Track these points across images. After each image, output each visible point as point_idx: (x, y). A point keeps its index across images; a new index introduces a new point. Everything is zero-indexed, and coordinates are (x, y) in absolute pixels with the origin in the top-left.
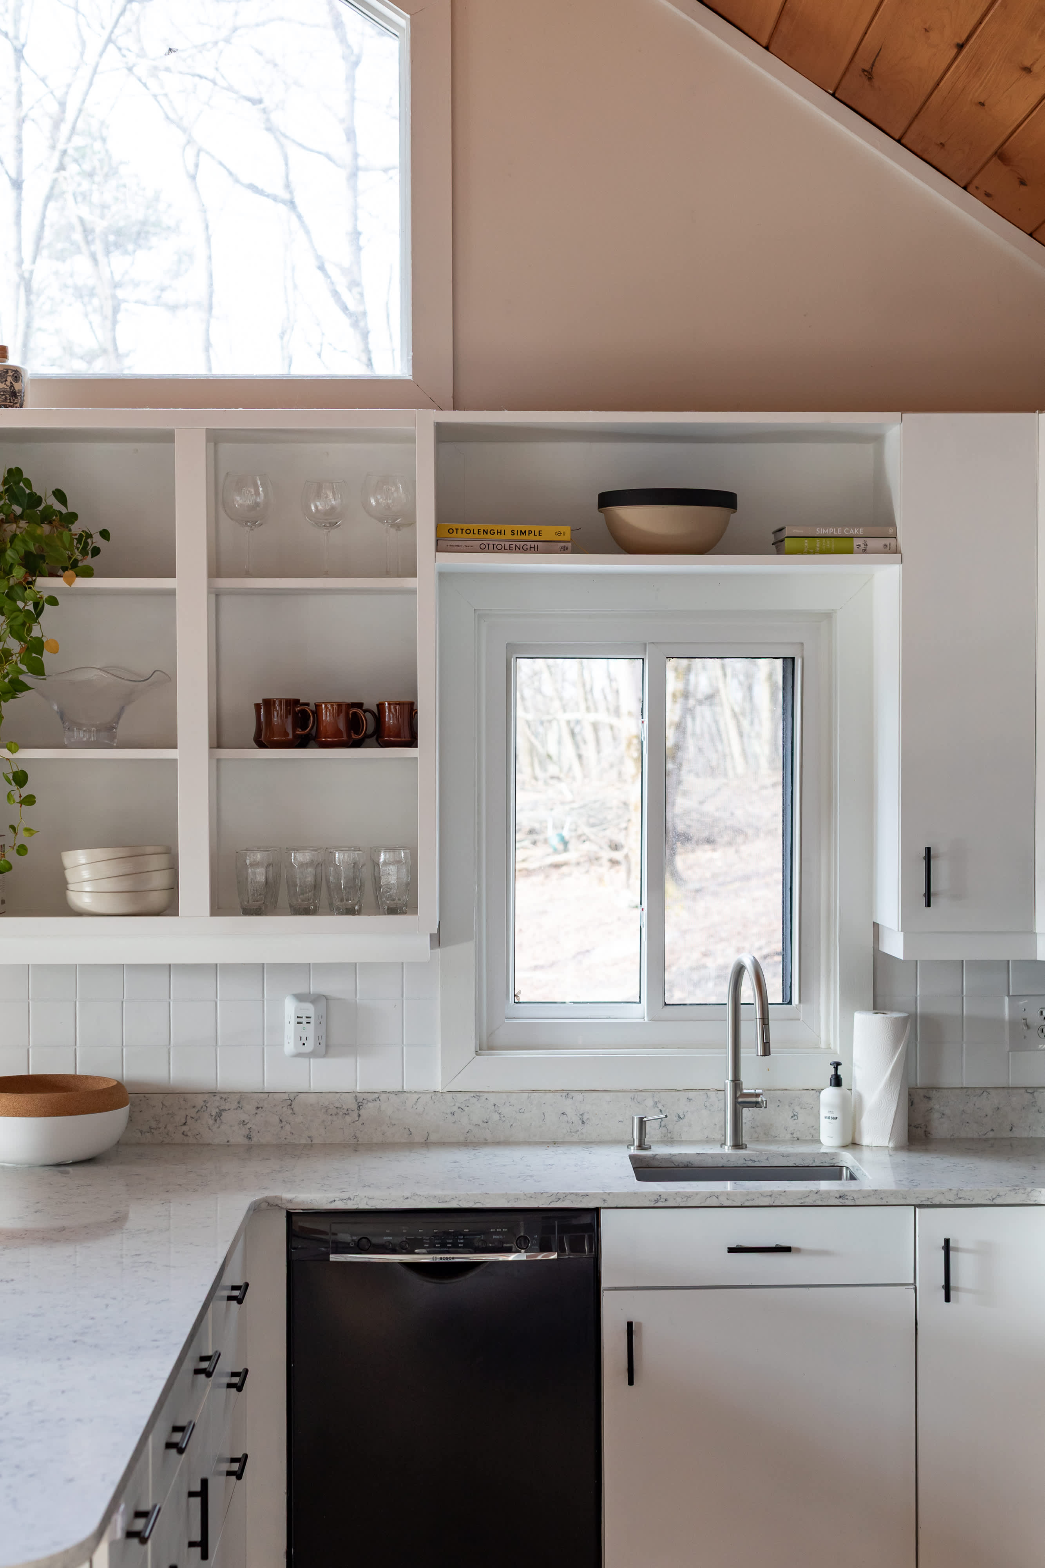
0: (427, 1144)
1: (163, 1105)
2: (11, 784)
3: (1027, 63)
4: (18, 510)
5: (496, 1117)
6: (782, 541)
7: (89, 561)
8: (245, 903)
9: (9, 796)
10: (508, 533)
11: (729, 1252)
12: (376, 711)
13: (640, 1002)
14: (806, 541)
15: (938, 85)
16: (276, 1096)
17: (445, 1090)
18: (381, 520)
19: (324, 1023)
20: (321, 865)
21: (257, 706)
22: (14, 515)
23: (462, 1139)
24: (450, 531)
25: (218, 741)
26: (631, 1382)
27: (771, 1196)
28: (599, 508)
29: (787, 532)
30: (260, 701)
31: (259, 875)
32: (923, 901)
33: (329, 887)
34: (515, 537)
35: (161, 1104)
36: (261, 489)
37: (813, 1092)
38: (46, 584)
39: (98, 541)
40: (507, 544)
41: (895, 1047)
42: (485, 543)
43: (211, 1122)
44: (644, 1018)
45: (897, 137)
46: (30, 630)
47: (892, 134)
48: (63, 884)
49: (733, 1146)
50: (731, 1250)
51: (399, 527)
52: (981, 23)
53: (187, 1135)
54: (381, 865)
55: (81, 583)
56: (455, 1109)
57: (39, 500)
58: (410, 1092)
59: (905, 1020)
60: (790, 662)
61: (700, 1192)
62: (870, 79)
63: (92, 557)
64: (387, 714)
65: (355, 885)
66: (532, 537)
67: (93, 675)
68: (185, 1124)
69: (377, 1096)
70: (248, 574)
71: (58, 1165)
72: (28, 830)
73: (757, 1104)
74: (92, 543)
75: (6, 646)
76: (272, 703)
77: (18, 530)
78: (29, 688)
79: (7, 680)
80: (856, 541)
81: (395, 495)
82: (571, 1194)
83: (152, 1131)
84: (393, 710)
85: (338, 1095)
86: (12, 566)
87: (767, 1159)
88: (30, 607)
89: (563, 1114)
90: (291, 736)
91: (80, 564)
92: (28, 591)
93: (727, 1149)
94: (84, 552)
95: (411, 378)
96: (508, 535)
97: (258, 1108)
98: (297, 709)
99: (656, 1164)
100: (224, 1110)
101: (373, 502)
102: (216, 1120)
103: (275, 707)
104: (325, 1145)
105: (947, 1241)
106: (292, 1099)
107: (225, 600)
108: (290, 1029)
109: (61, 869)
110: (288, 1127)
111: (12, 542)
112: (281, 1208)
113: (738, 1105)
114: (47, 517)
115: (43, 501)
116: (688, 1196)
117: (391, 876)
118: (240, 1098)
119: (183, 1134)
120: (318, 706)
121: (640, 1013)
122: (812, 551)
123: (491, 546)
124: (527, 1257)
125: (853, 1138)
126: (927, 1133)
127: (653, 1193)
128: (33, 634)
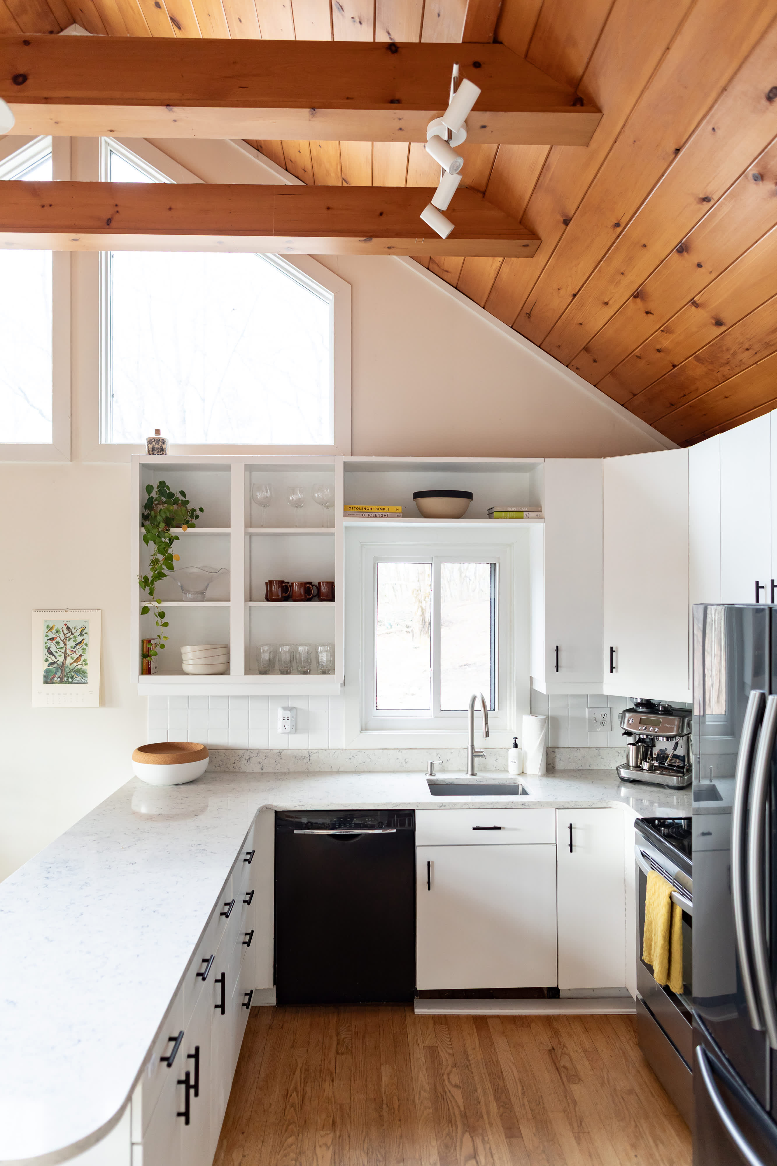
0: (339, 772)
1: (225, 755)
2: (157, 617)
3: (606, 300)
4: (164, 499)
5: (369, 760)
6: (493, 513)
7: (194, 521)
8: (260, 668)
9: (157, 623)
10: (375, 509)
11: (473, 829)
12: (318, 585)
13: (430, 709)
14: (503, 513)
15: (561, 317)
16: (274, 751)
17: (347, 748)
18: (320, 504)
19: (295, 719)
20: (294, 653)
21: (266, 583)
22: (162, 501)
23: (353, 770)
24: (350, 508)
25: (250, 598)
26: (429, 889)
27: (492, 804)
28: (413, 499)
29: (495, 509)
30: (267, 582)
31: (266, 657)
32: (555, 669)
33: (296, 661)
34: (378, 511)
35: (224, 755)
36: (268, 490)
37: (505, 749)
38: (174, 531)
39: (198, 512)
40: (374, 514)
41: (542, 731)
42: (365, 513)
43: (246, 762)
44: (431, 716)
45: (538, 345)
46: (167, 550)
47: (536, 343)
48: (181, 661)
49: (471, 774)
50: (474, 829)
51: (328, 507)
52: (586, 282)
53: (235, 768)
54: (319, 652)
55: (190, 530)
56: (351, 757)
57: (174, 495)
58: (332, 749)
59: (545, 719)
60: (493, 565)
61: (460, 802)
62: (529, 317)
63: (196, 519)
64: (322, 587)
65: (308, 661)
66: (385, 511)
67: (195, 570)
68: (234, 763)
69: (318, 750)
70: (262, 527)
71: (177, 785)
72: (165, 637)
73: (481, 756)
74: (196, 513)
75: (157, 558)
76: (272, 582)
77: (163, 507)
78: (167, 576)
79: (156, 572)
80: (525, 513)
81: (326, 493)
82: (402, 803)
83: (221, 766)
84: (324, 586)
85: (300, 751)
86: (159, 523)
87: (486, 781)
88: (168, 541)
89: (397, 759)
90: (280, 597)
91: (190, 522)
92: (166, 533)
93: (469, 776)
94: (192, 516)
95: (334, 445)
96: (375, 510)
97: (266, 756)
98: (283, 585)
99: (438, 783)
100: (251, 757)
101: (316, 495)
102: (248, 762)
103: (273, 584)
104: (295, 772)
105: (571, 825)
106: (281, 752)
107: (253, 538)
108: (280, 723)
109: (180, 655)
110: (279, 765)
111: (159, 512)
112: (272, 810)
113: (473, 757)
114: (176, 502)
115: (175, 495)
116: (455, 804)
117: (324, 657)
118: (258, 752)
119: (234, 767)
120: (292, 584)
121: (429, 714)
122: (506, 517)
123: (367, 515)
124: (383, 831)
125: (523, 770)
126: (554, 768)
127: (439, 803)
128: (169, 552)
